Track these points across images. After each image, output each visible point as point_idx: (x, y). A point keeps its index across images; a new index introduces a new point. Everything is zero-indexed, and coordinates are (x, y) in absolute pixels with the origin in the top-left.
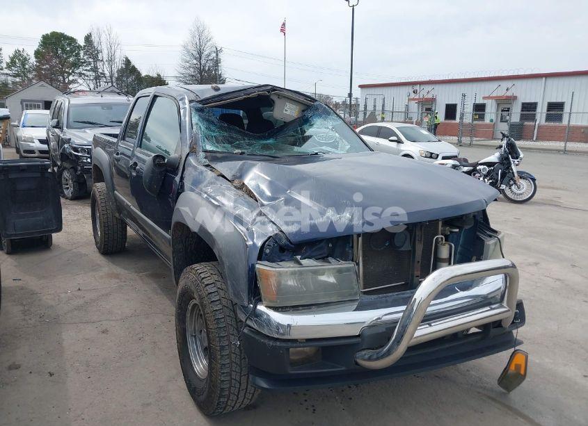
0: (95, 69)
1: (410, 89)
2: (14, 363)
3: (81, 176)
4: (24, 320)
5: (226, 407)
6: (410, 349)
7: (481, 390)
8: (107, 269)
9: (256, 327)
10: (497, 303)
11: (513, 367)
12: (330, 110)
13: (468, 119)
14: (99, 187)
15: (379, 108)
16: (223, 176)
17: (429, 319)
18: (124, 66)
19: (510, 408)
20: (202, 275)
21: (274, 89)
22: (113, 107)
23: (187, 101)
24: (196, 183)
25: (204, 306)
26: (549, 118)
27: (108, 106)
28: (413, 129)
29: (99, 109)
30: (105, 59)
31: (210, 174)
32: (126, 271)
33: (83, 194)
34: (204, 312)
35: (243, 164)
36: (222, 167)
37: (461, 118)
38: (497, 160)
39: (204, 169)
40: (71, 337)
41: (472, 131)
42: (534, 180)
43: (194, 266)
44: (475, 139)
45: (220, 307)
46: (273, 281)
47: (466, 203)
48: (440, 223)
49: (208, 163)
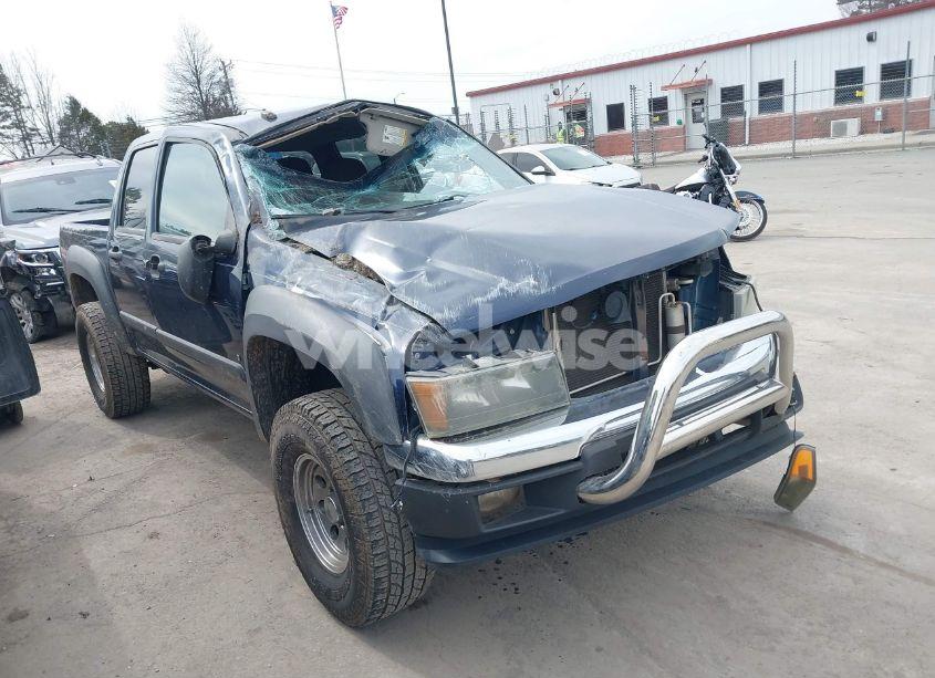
0: (19, 124)
1: (547, 89)
2: (16, 609)
3: (43, 300)
4: (12, 542)
5: (385, 609)
6: (659, 464)
7: (752, 516)
8: (128, 440)
9: (421, 473)
10: (766, 379)
11: (796, 471)
12: (455, 129)
13: (644, 125)
14: (89, 311)
15: (504, 125)
16: (317, 253)
17: (679, 415)
18: (69, 113)
19: (798, 532)
20: (315, 413)
21: (364, 105)
22: (76, 179)
23: (227, 144)
24: (272, 270)
25: (325, 459)
26: (763, 107)
27: (68, 178)
28: (566, 151)
29: (51, 184)
30: (34, 102)
31: (292, 254)
32: (163, 439)
33: (53, 329)
34: (329, 468)
35: (345, 229)
36: (310, 238)
37: (634, 124)
38: (703, 180)
39: (280, 245)
40: (99, 554)
41: (653, 142)
42: (761, 202)
43: (296, 401)
44: (657, 154)
45: (354, 455)
46: (438, 398)
47: (695, 240)
48: (664, 274)
49: (284, 235)
